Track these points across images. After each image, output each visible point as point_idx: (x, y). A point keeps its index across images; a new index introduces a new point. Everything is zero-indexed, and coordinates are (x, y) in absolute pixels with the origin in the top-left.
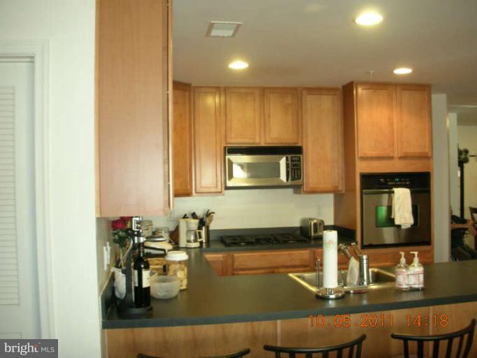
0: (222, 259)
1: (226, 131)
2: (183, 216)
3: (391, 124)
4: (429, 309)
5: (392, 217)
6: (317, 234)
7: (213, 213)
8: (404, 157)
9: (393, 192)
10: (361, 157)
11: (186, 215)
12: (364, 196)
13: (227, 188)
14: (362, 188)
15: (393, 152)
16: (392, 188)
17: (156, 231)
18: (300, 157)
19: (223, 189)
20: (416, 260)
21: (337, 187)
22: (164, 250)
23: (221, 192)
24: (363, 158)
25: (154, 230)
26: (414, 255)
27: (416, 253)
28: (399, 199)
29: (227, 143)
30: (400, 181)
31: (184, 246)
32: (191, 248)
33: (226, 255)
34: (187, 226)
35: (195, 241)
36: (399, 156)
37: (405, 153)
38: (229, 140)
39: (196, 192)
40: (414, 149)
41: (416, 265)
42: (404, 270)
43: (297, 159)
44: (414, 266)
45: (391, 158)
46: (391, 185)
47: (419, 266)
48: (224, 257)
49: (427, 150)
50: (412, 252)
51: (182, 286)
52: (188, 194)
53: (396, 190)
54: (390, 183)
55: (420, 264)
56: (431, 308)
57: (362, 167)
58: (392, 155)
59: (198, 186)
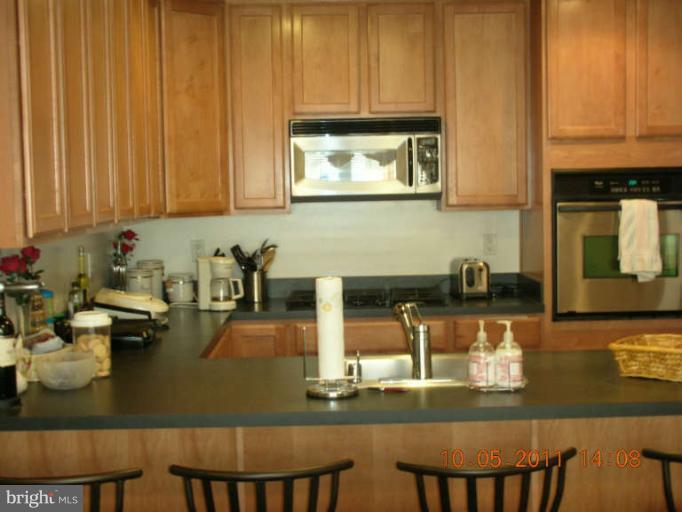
0: (273, 333)
1: (293, 90)
2: (213, 252)
3: (622, 69)
4: (531, 425)
6: (472, 290)
7: (274, 246)
8: (648, 137)
9: (619, 208)
10: (553, 138)
11: (218, 250)
12: (559, 217)
13: (296, 200)
14: (556, 200)
15: (625, 126)
16: (618, 200)
17: (169, 280)
18: (436, 139)
19: (288, 201)
20: (509, 335)
21: (516, 196)
22: (148, 313)
23: (283, 207)
24: (558, 140)
25: (165, 278)
26: (504, 328)
27: (508, 324)
28: (630, 221)
29: (295, 114)
30: (639, 185)
31: (207, 307)
32: (218, 312)
33: (282, 326)
34: (212, 271)
35: (228, 298)
36: (637, 133)
37: (651, 128)
38: (298, 108)
39: (236, 208)
41: (508, 345)
42: (482, 355)
43: (429, 142)
44: (504, 347)
45: (622, 139)
46: (619, 193)
47: (513, 347)
48: (277, 329)
50: (500, 322)
51: (101, 370)
52: (220, 211)
53: (625, 203)
54: (616, 190)
55: (515, 344)
56: (535, 422)
57: (559, 158)
58: (621, 132)
59: (240, 196)
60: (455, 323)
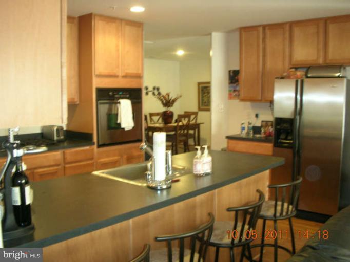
3: (118, 50)
5: (118, 122)
8: (126, 76)
9: (119, 103)
12: (99, 106)
14: (97, 100)
15: (119, 72)
21: (74, 99)
24: (99, 76)
30: (123, 94)
36: (123, 75)
37: (126, 73)
40: (132, 70)
41: (206, 156)
44: (204, 156)
45: (116, 76)
47: (208, 156)
49: (140, 72)
53: (121, 101)
54: (116, 96)
57: (97, 83)
58: (117, 74)
60: (64, 152)
